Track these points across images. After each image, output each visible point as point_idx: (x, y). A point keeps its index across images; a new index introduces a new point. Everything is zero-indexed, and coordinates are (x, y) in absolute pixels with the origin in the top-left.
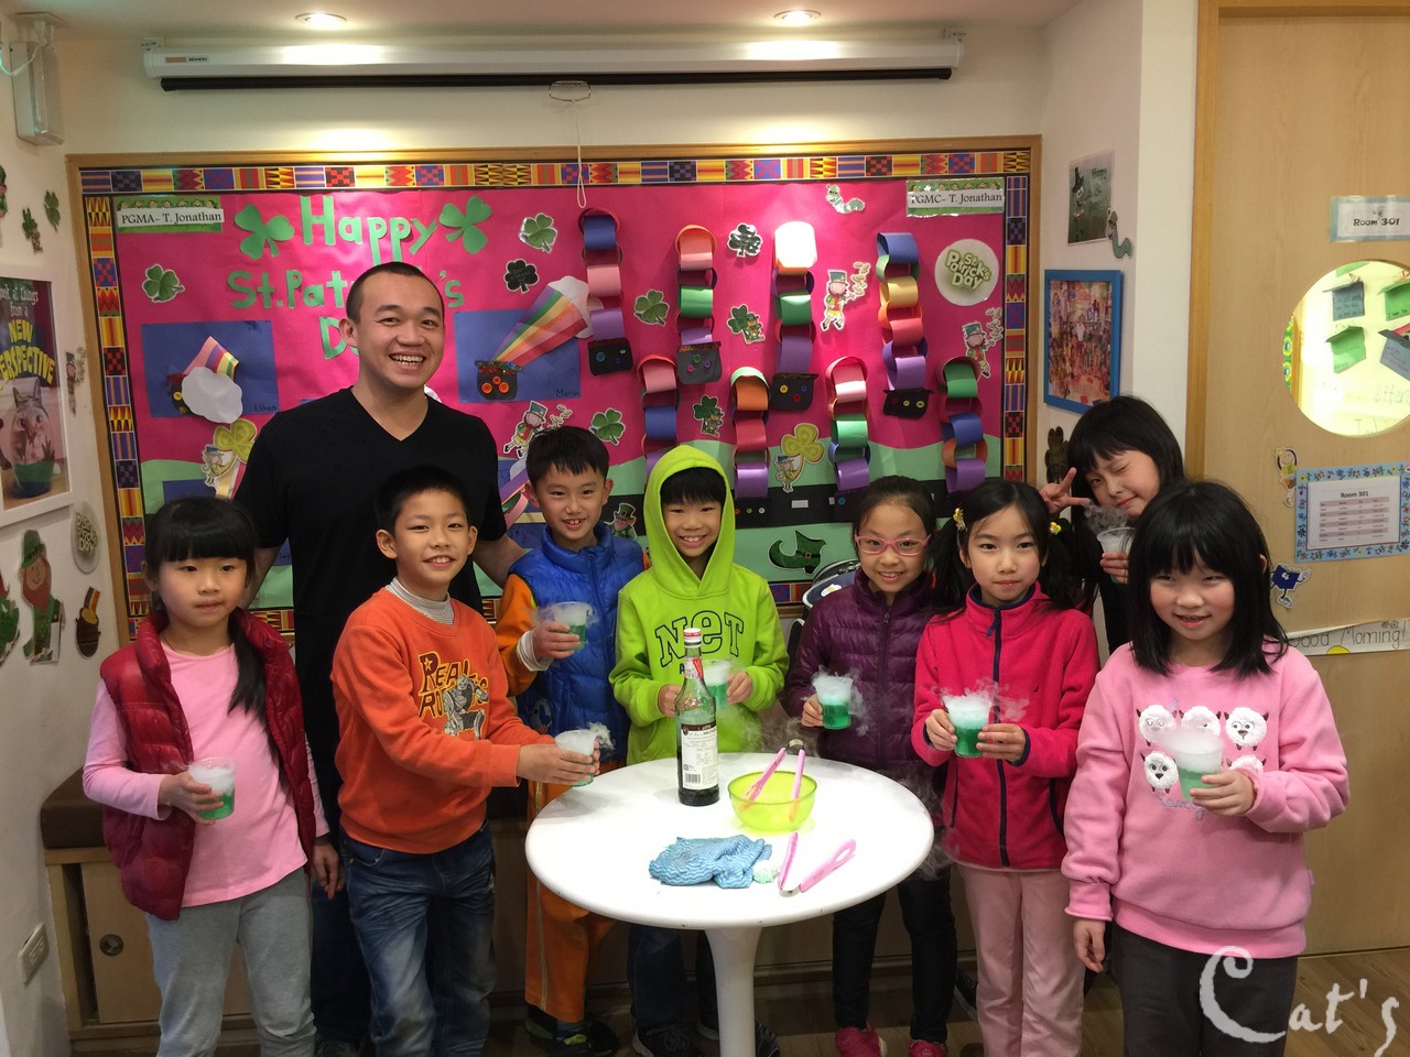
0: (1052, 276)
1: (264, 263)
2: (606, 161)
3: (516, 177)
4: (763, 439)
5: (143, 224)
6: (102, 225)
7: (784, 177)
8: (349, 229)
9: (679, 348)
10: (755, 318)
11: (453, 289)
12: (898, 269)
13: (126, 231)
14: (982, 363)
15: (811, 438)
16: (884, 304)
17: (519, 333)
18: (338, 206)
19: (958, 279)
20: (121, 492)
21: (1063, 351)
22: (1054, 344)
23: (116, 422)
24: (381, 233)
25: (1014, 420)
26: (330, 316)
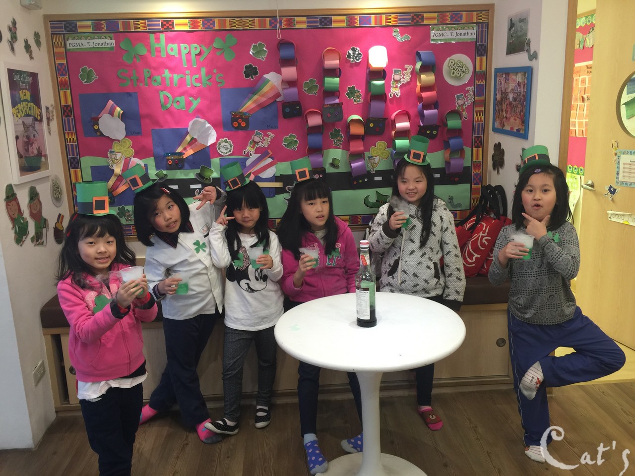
0: (498, 71)
1: (134, 66)
2: (290, 17)
3: (248, 24)
4: (362, 148)
5: (79, 47)
6: (60, 48)
7: (373, 24)
8: (172, 49)
9: (323, 106)
10: (359, 92)
11: (220, 78)
12: (425, 69)
13: (71, 51)
14: (464, 113)
15: (384, 148)
16: (419, 84)
17: (250, 99)
18: (167, 39)
19: (454, 73)
20: (72, 171)
21: (502, 107)
22: (498, 103)
23: (69, 139)
24: (187, 51)
25: (478, 140)
26: (164, 90)
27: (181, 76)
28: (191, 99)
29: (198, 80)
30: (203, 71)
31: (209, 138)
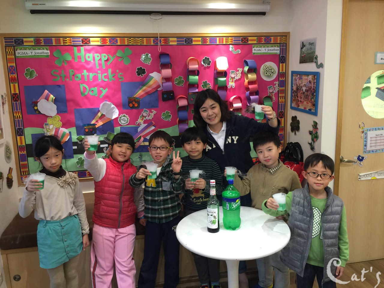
0: (293, 73)
1: (63, 67)
2: (166, 38)
3: (139, 42)
5: (24, 55)
6: (11, 55)
7: (218, 43)
8: (89, 57)
9: (188, 93)
10: (209, 84)
11: (120, 76)
12: (250, 71)
13: (19, 57)
14: (273, 97)
16: (246, 81)
17: (141, 89)
18: (85, 50)
19: (266, 73)
20: (18, 137)
21: (297, 94)
22: (294, 92)
23: (16, 116)
24: (99, 58)
25: (281, 114)
26: (83, 83)
27: (95, 74)
28: (101, 89)
29: (105, 77)
30: (110, 71)
31: (113, 114)
